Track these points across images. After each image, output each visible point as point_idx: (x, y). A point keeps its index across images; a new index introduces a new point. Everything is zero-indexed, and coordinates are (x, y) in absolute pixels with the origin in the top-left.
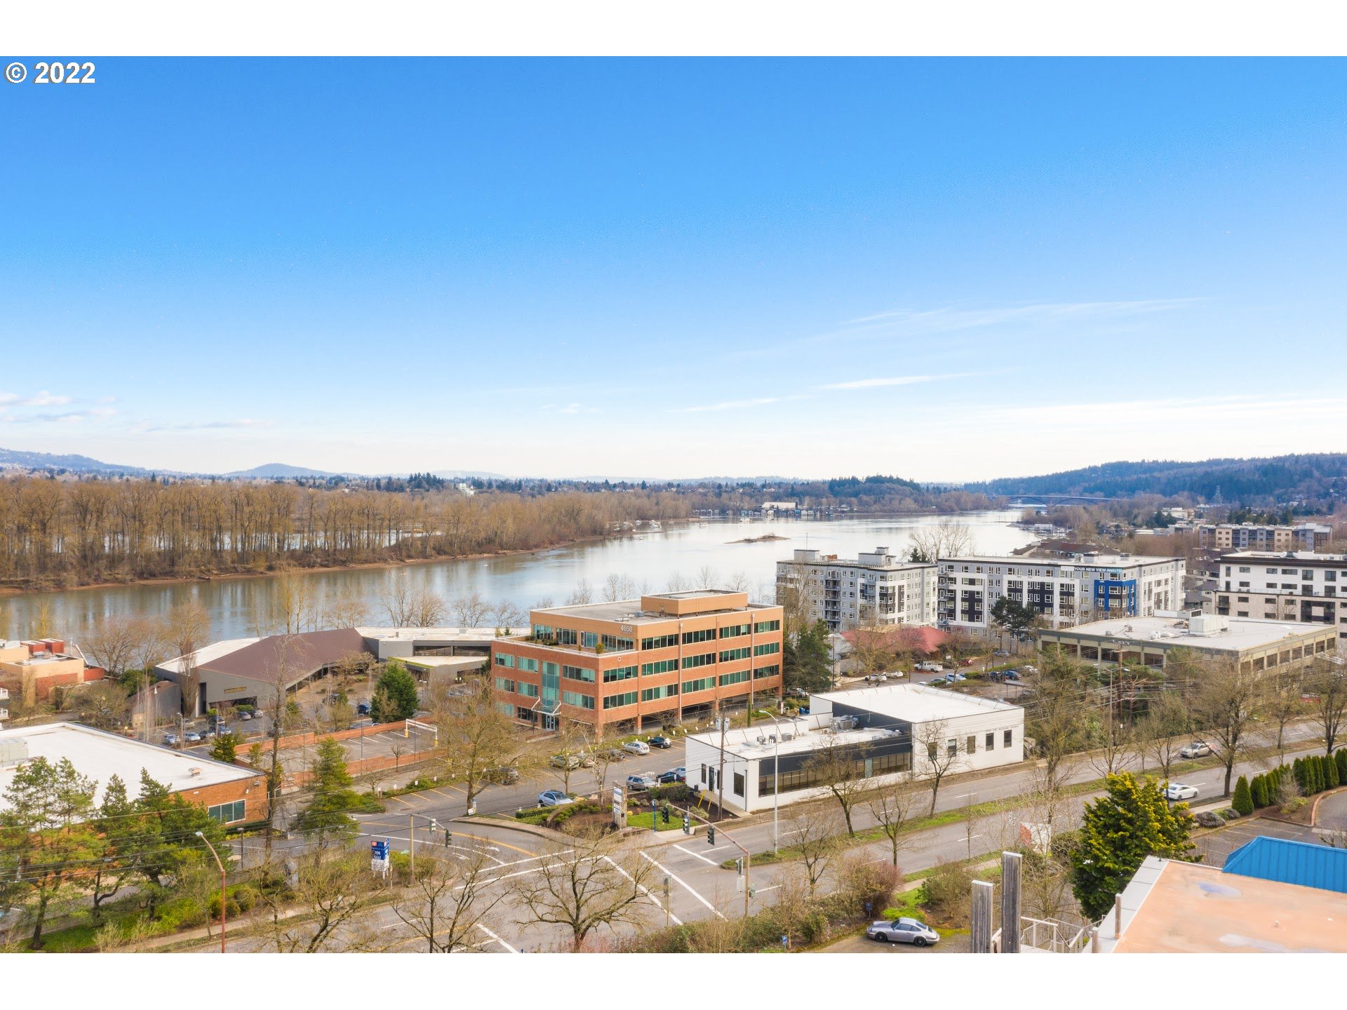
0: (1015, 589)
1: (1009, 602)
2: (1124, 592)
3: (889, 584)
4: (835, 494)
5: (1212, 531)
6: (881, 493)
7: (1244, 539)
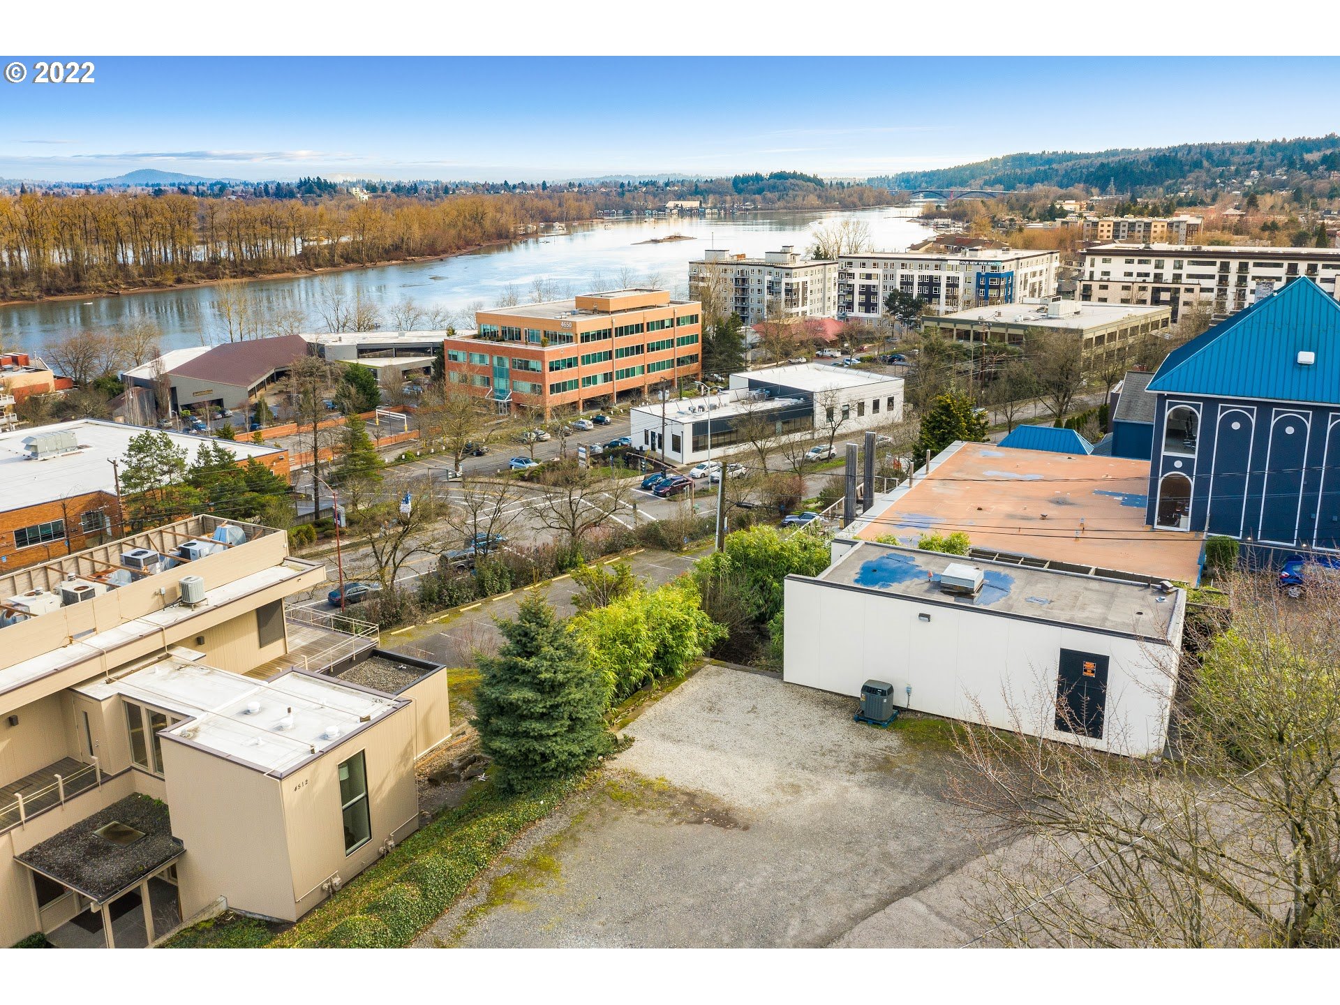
0: (907, 282)
1: (901, 294)
2: (1002, 283)
3: (794, 280)
4: (739, 191)
5: (1095, 224)
6: (785, 189)
7: (1124, 231)
